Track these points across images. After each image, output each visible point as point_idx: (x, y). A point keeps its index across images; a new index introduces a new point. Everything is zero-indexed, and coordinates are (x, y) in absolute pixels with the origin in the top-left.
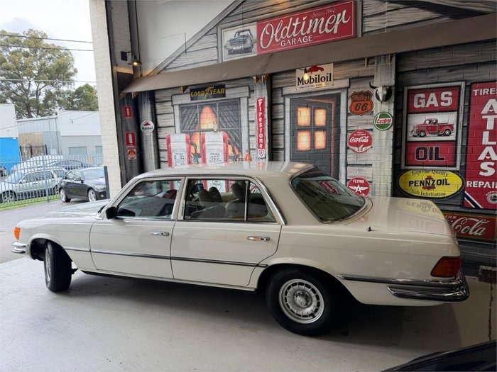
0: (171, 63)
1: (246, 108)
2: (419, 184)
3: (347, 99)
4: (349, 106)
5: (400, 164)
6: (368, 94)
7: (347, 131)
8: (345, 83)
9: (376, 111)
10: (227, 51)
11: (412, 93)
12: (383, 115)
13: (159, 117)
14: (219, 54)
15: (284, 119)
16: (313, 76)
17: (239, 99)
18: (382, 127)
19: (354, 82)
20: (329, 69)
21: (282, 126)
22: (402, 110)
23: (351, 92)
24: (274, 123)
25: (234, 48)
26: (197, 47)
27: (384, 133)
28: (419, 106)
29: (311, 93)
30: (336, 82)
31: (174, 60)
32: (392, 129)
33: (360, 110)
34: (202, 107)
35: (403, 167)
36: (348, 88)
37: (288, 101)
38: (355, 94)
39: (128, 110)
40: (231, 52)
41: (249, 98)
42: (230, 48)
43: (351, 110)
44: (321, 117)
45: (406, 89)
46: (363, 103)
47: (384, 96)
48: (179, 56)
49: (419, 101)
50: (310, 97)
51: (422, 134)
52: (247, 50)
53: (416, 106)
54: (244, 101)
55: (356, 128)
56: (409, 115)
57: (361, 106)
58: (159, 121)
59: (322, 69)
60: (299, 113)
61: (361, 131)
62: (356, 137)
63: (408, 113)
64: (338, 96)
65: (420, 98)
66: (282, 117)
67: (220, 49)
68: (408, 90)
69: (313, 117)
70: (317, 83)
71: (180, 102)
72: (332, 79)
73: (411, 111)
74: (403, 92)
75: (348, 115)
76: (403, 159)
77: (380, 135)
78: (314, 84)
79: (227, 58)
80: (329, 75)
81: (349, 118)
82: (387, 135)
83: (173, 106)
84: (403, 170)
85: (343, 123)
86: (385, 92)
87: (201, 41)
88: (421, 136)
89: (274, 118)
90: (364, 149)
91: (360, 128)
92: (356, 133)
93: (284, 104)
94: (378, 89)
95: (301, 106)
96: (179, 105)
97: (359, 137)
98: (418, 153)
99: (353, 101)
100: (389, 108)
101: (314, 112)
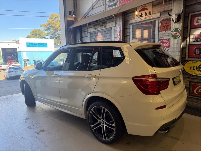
0: (87, 14)
1: (114, 31)
2: (195, 68)
3: (159, 23)
4: (160, 26)
5: (185, 58)
6: (169, 20)
7: (158, 40)
8: (158, 15)
9: (172, 28)
10: (107, 6)
11: (193, 17)
12: (176, 30)
13: (83, 38)
14: (104, 8)
15: (130, 35)
16: (143, 13)
17: (111, 28)
18: (175, 37)
19: (163, 14)
20: (150, 8)
21: (129, 39)
22: (187, 27)
23: (161, 19)
24: (125, 38)
25: (110, 4)
26: (97, 6)
27: (176, 40)
28: (197, 24)
29: (142, 21)
30: (153, 15)
31: (88, 13)
32: (180, 38)
33: (165, 29)
34: (97, 33)
35: (187, 59)
36: (159, 18)
37: (131, 27)
38: (163, 20)
39: (71, 35)
40: (109, 6)
41: (115, 26)
42: (108, 4)
43: (160, 29)
44: (146, 33)
45: (190, 15)
46: (166, 25)
47: (176, 19)
48: (90, 11)
49: (197, 21)
50: (141, 24)
51: (199, 40)
52: (115, 4)
53: (196, 24)
54: (113, 28)
55: (163, 39)
56: (191, 29)
57: (165, 27)
58: (83, 40)
59: (147, 9)
60: (136, 32)
61: (165, 40)
62: (163, 43)
63: (191, 28)
64: (155, 22)
65: (198, 19)
66: (129, 35)
67: (105, 5)
68: (191, 15)
69: (142, 33)
70: (145, 17)
71: (90, 31)
72: (152, 14)
73: (193, 27)
74: (188, 17)
75: (159, 31)
76: (187, 54)
77: (174, 41)
78: (143, 17)
79: (107, 9)
80: (150, 12)
81: (159, 33)
82: (178, 41)
83: (88, 33)
84: (187, 61)
85: (156, 36)
86: (177, 17)
87: (98, 3)
88: (198, 41)
89: (125, 35)
90: (167, 49)
91: (165, 38)
92: (163, 41)
93: (130, 28)
94: (173, 16)
95: (137, 29)
96: (90, 32)
97: (164, 43)
98: (195, 51)
99: (162, 24)
100: (179, 26)
101: (143, 31)
